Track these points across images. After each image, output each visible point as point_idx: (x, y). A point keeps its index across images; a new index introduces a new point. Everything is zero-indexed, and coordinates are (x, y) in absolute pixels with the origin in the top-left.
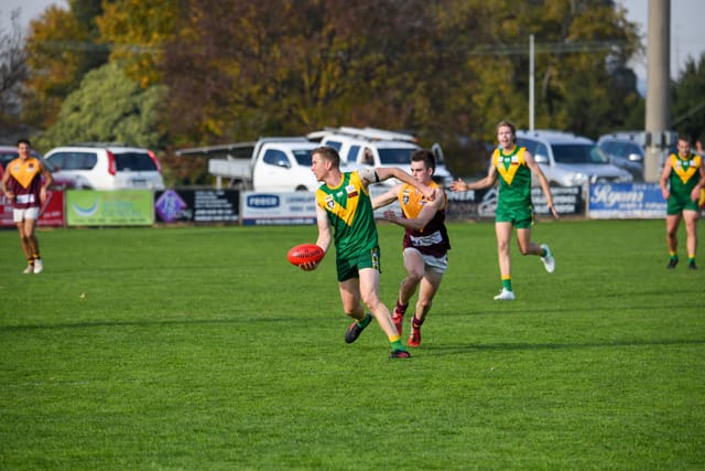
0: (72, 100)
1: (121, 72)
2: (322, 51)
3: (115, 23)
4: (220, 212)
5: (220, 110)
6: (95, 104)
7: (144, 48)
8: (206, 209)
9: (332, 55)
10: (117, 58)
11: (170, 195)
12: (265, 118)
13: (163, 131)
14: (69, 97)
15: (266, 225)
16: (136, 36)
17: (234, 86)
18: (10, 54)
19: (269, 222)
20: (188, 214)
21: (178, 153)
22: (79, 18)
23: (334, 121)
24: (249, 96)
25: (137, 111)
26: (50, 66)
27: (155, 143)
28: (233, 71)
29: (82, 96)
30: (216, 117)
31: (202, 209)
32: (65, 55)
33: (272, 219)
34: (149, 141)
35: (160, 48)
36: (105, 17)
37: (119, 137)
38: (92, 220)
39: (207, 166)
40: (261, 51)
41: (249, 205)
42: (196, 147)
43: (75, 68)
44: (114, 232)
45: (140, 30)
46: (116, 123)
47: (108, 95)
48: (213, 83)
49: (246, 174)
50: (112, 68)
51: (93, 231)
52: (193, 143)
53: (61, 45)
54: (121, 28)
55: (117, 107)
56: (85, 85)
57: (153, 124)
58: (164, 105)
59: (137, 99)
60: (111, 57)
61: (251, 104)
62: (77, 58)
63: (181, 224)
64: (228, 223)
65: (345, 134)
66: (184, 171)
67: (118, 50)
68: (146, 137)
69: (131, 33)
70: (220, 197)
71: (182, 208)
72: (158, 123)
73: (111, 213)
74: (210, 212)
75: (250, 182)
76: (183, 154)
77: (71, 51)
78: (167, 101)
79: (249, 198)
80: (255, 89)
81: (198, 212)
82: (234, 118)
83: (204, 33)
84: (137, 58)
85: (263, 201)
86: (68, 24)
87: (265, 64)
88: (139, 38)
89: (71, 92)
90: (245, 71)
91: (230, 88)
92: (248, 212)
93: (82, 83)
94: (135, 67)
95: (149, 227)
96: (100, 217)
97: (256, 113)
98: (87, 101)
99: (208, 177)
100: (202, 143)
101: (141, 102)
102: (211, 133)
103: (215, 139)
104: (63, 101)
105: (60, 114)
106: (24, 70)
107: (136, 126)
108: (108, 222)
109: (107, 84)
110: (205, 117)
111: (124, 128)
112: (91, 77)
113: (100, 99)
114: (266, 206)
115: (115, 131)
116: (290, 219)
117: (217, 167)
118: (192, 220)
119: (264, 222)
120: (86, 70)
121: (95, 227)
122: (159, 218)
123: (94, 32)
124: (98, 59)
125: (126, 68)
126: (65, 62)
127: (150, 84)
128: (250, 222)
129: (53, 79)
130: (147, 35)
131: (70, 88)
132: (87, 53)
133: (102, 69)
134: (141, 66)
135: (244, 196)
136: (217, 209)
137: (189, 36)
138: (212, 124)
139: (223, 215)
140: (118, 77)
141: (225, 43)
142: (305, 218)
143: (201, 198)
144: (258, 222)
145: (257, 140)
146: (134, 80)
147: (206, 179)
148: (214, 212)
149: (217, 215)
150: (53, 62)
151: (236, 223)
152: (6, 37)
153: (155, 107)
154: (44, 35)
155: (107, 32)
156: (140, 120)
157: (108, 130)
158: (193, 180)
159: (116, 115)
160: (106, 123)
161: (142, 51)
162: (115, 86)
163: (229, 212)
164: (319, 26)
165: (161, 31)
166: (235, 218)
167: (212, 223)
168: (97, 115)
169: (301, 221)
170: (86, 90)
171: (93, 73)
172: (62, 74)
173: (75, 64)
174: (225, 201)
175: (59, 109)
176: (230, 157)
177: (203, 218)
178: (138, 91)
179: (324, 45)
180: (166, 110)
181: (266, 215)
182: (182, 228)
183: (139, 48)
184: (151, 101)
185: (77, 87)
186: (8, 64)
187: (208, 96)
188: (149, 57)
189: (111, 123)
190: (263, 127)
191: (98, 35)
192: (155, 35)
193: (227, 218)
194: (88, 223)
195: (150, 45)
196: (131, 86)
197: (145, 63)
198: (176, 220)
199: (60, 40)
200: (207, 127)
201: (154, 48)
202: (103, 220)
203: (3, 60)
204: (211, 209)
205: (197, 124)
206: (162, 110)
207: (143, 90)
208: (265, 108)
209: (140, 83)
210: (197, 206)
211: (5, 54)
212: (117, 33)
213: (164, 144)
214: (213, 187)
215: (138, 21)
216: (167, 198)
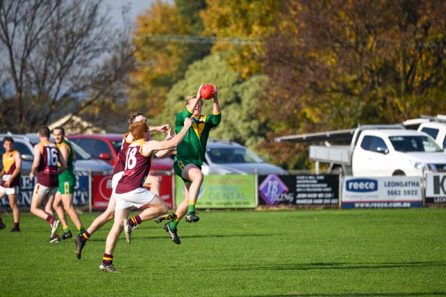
0: (177, 89)
1: (223, 63)
2: (417, 41)
3: (217, 17)
4: (320, 195)
5: (320, 98)
7: (243, 40)
8: (307, 192)
9: (426, 45)
10: (219, 49)
11: (272, 180)
12: (363, 104)
13: (263, 119)
14: (175, 87)
15: (365, 208)
16: (238, 27)
17: (332, 75)
18: (120, 48)
19: (367, 205)
20: (289, 197)
21: (278, 140)
22: (183, 13)
23: (429, 109)
24: (344, 85)
25: (238, 100)
26: (156, 58)
27: (255, 130)
28: (330, 61)
29: (187, 85)
30: (311, 105)
31: (302, 192)
32: (170, 47)
33: (370, 202)
34: (249, 128)
35: (261, 41)
36: (209, 11)
39: (307, 153)
40: (357, 43)
41: (348, 189)
42: (295, 134)
43: (179, 60)
44: (221, 214)
45: (241, 24)
48: (311, 72)
49: (345, 159)
50: (214, 59)
52: (291, 130)
53: (166, 38)
54: (223, 22)
56: (190, 75)
57: (253, 111)
58: (265, 94)
59: (238, 88)
60: (214, 49)
61: (348, 92)
62: (181, 51)
63: (283, 207)
64: (328, 207)
65: (441, 121)
66: (284, 157)
67: (220, 43)
68: (247, 124)
69: (233, 27)
70: (320, 182)
71: (284, 192)
72: (257, 111)
73: (217, 196)
74: (310, 196)
75: (350, 167)
76: (282, 141)
77: (175, 44)
78: (267, 90)
79: (348, 182)
80: (350, 78)
81: (299, 196)
82: (332, 106)
83: (302, 25)
84: (239, 50)
85: (361, 185)
86: (172, 18)
87: (361, 54)
88: (240, 31)
89: (176, 82)
90: (342, 62)
91: (328, 76)
92: (346, 196)
93: (187, 73)
94: (237, 58)
95: (253, 209)
96: (208, 200)
97: (353, 101)
99: (306, 163)
100: (301, 130)
101: (243, 92)
102: (309, 121)
103: (313, 127)
104: (168, 91)
105: (166, 104)
106: (133, 62)
107: (237, 114)
108: (214, 206)
109: (210, 74)
110: (303, 105)
112: (196, 68)
114: (364, 190)
116: (388, 202)
117: (316, 152)
118: (294, 203)
119: (362, 205)
120: (190, 62)
121: (203, 210)
122: (263, 201)
123: (196, 25)
124: (201, 51)
125: (228, 60)
126: (170, 54)
127: (250, 74)
128: (349, 205)
129: (159, 70)
130: (248, 29)
131: (174, 79)
132: (190, 46)
133: (207, 60)
134: (242, 57)
135: (342, 181)
136: (318, 192)
137: (289, 27)
138: (308, 111)
139: (323, 198)
140: (220, 67)
141: (323, 36)
142: (402, 202)
143: (301, 182)
144: (357, 205)
145: (355, 126)
146: (235, 70)
147: (304, 163)
148: (315, 195)
149: (317, 198)
150: (157, 54)
151: (336, 207)
152: (117, 30)
153: (256, 95)
154: (150, 28)
155: (210, 26)
156: (242, 108)
158: (291, 165)
161: (243, 43)
162: (217, 76)
163: (329, 195)
164: (414, 19)
165: (262, 24)
166: (334, 201)
167: (313, 206)
169: (399, 205)
170: (190, 80)
171: (197, 64)
172: (167, 65)
173: (180, 56)
174: (325, 185)
175: (165, 98)
176: (327, 144)
177: (304, 201)
178: (239, 81)
179: (419, 36)
180: (267, 99)
181: (364, 199)
182: (284, 210)
183: (240, 41)
184: (252, 90)
185: (182, 78)
186: (119, 56)
187: (307, 85)
188: (248, 48)
190: (359, 114)
191: (203, 29)
192: (256, 28)
193: (327, 201)
195: (251, 37)
196: (232, 76)
197: (246, 54)
198: (277, 203)
199: (165, 33)
200: (305, 114)
201: (254, 41)
202: (210, 203)
203: (113, 52)
204: (311, 192)
205: (295, 111)
206: (262, 99)
207: (244, 80)
208: (361, 97)
209: (241, 73)
210: (298, 190)
211: (116, 47)
212: (219, 27)
213: (263, 131)
214: (312, 172)
215: (239, 15)
216: (270, 182)
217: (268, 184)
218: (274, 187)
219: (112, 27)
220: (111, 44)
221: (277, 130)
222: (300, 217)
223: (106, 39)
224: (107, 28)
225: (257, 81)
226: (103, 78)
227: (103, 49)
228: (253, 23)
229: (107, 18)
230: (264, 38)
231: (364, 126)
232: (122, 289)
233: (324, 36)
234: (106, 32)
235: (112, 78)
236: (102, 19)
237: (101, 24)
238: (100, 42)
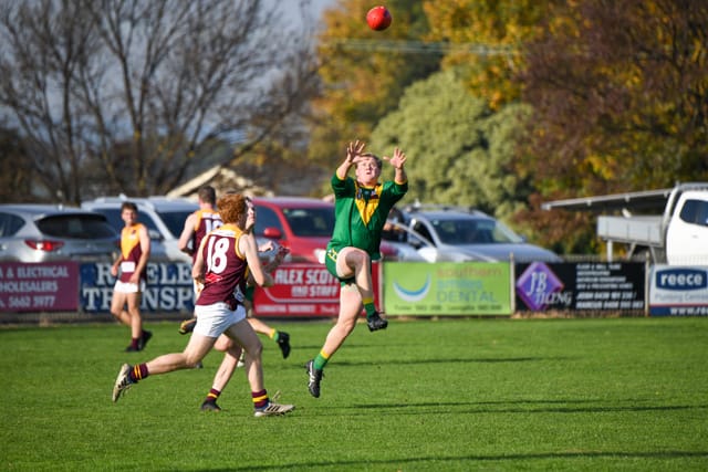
0: (387, 126)
1: (460, 85)
3: (451, 11)
4: (615, 295)
5: (614, 140)
6: (421, 133)
7: (492, 48)
8: (594, 291)
10: (454, 63)
11: (538, 270)
12: (683, 149)
13: (523, 174)
14: (383, 123)
15: (686, 315)
16: (484, 28)
17: (633, 104)
18: (297, 59)
19: (690, 311)
20: (565, 299)
21: (548, 207)
24: (653, 118)
25: (483, 144)
26: (353, 77)
27: (511, 191)
28: (632, 80)
29: (403, 120)
30: (601, 151)
31: (586, 290)
32: (375, 60)
33: (695, 307)
34: (501, 187)
35: (520, 49)
36: (437, 2)
37: (457, 182)
38: (420, 308)
39: (594, 227)
40: (675, 52)
41: (659, 285)
42: (574, 197)
43: (390, 80)
44: (456, 325)
45: (489, 22)
46: (451, 162)
47: (440, 119)
48: (601, 99)
49: (655, 238)
50: (446, 78)
51: (424, 325)
52: (567, 192)
53: (369, 45)
54: (461, 19)
55: (454, 136)
56: (406, 104)
57: (506, 162)
58: (526, 134)
59: (484, 125)
60: (445, 63)
61: (659, 130)
62: (393, 65)
63: (554, 314)
64: (627, 313)
66: (557, 233)
67: (455, 52)
68: (498, 182)
69: (476, 26)
70: (614, 273)
71: (557, 290)
72: (514, 161)
73: (450, 296)
74: (598, 296)
75: (662, 249)
76: (553, 208)
77: (383, 54)
78: (530, 128)
79: (659, 275)
80: (664, 108)
81: (581, 296)
82: (633, 153)
83: (587, 23)
84: (485, 64)
85: (681, 279)
87: (680, 69)
88: (487, 33)
89: (385, 115)
90: (651, 82)
91: (627, 106)
92: (657, 296)
93: (403, 101)
94: (482, 77)
95: (507, 317)
96: (435, 302)
97: (669, 144)
98: (408, 128)
99: (592, 244)
100: (584, 191)
101: (491, 130)
102: (597, 177)
103: (602, 186)
104: (372, 130)
106: (317, 83)
107: (482, 166)
108: (445, 311)
109: (439, 101)
110: (588, 151)
111: (466, 168)
112: (417, 92)
113: (428, 125)
114: (686, 287)
115: (451, 174)
117: (608, 227)
118: (573, 306)
119: (682, 311)
120: (407, 83)
121: (428, 318)
122: (522, 304)
123: (418, 24)
124: (424, 66)
125: (467, 79)
126: (375, 70)
127: (502, 102)
128: (662, 311)
129: (357, 96)
130: (499, 30)
131: (382, 110)
132: (408, 57)
133: (434, 80)
134: (491, 75)
135: (651, 273)
136: (611, 291)
137: (565, 28)
138: (595, 160)
139: (620, 300)
140: (455, 91)
141: (619, 39)
143: (584, 275)
144: (674, 311)
145: (672, 185)
146: (479, 96)
147: (589, 243)
148: (606, 295)
149: (610, 300)
150: (356, 70)
151: (640, 313)
152: (292, 33)
153: (512, 136)
154: (344, 30)
155: (439, 26)
156: (489, 156)
157: (440, 171)
158: (568, 247)
159: (452, 150)
160: (437, 162)
161: (492, 53)
162: (451, 105)
163: (629, 295)
165: (523, 21)
166: (637, 305)
167: (603, 312)
168: (424, 149)
170: (407, 112)
171: (419, 85)
172: (370, 88)
173: (392, 74)
174: (623, 279)
175: (367, 140)
176: (626, 213)
177: (588, 305)
178: (486, 113)
180: (529, 141)
181: (684, 302)
182: (558, 319)
183: (486, 49)
184: (505, 127)
185: (395, 108)
186: (294, 74)
187: (594, 120)
188: (500, 61)
189: (444, 162)
190: (678, 165)
191: (428, 29)
192: (512, 29)
193: (625, 305)
194: (414, 312)
195: (504, 43)
196: (474, 105)
197: (496, 70)
198: (546, 308)
200: (590, 166)
201: (510, 49)
202: (438, 308)
203: (286, 68)
204: (600, 291)
205: (575, 162)
206: (522, 141)
207: (493, 111)
208: (681, 137)
209: (488, 101)
210: (579, 287)
211: (290, 60)
212: (454, 26)
213: (524, 193)
214: (602, 257)
215: (486, 8)
216: (534, 275)
217: (530, 278)
218: (541, 282)
219: (283, 27)
220: (282, 56)
221: (546, 192)
222: (582, 330)
223: (274, 47)
224: (276, 30)
225: (513, 112)
226: (269, 110)
227: (270, 63)
228: (508, 20)
229: (276, 14)
230: (525, 45)
231: (685, 185)
232: (299, 442)
233: (621, 41)
234: (275, 36)
235: (284, 109)
236: (269, 15)
237: (267, 23)
238: (265, 51)
